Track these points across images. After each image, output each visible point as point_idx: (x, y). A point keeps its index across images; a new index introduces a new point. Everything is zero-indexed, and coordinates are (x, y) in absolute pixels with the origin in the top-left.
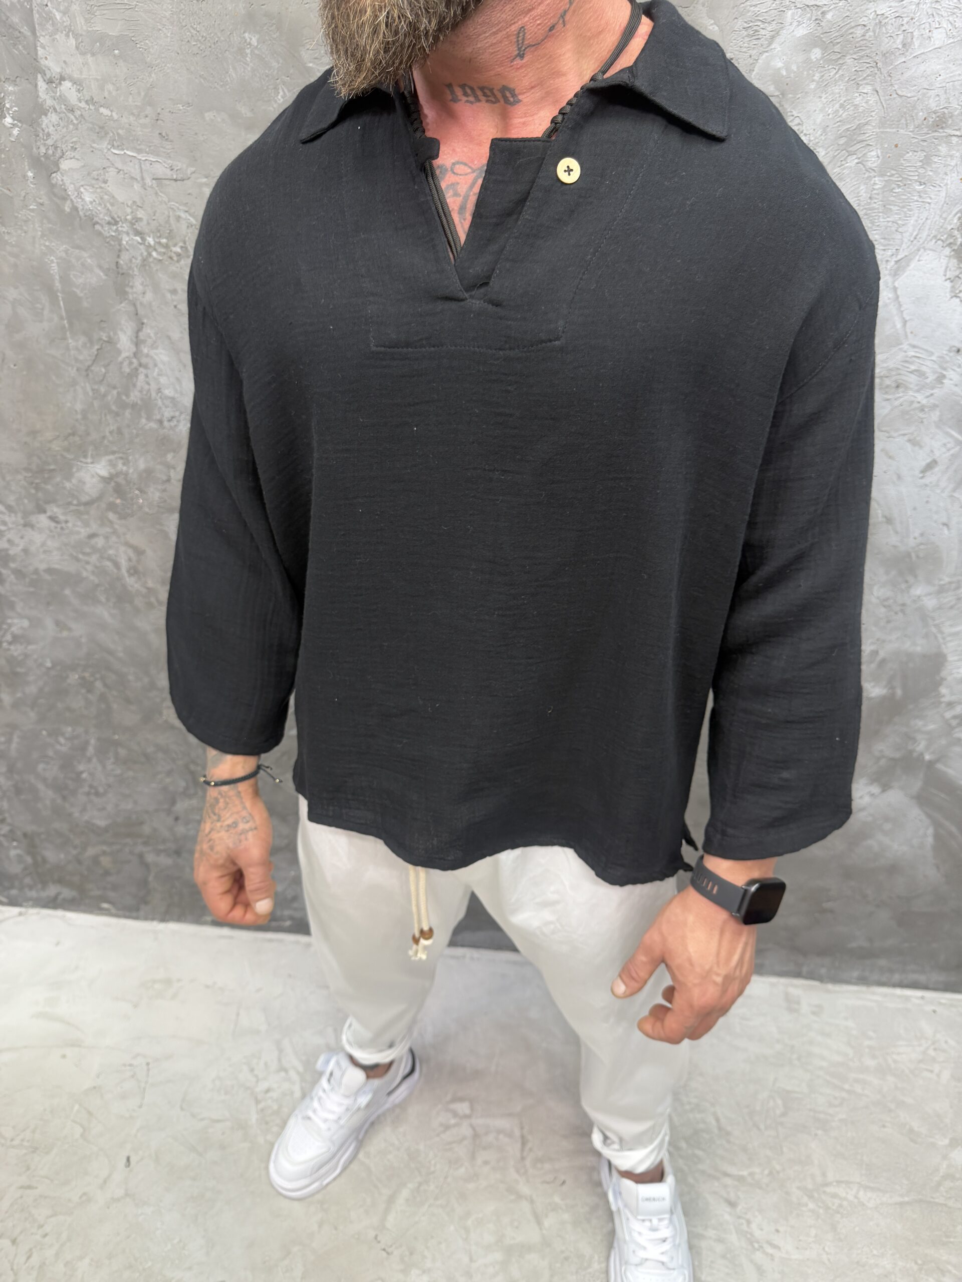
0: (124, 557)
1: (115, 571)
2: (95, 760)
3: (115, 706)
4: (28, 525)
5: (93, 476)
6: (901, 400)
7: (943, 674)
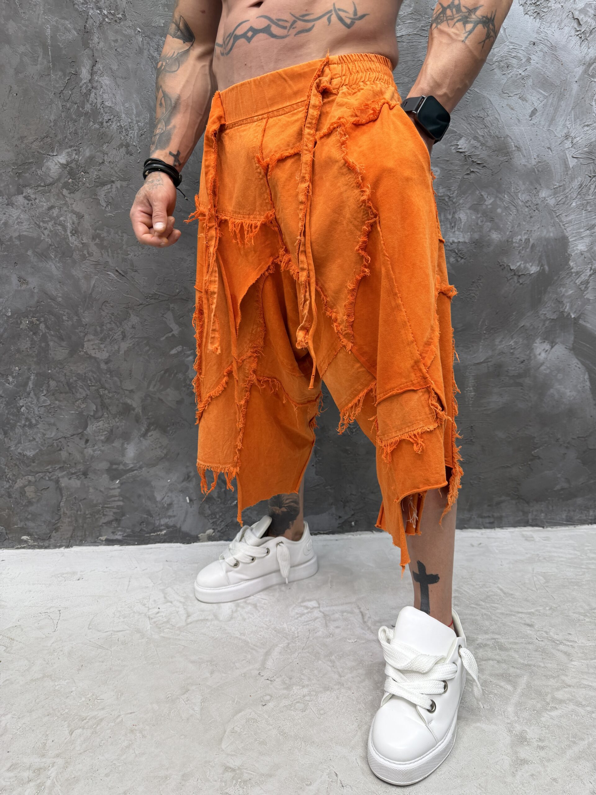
0: (69, 220)
1: (63, 233)
2: (32, 394)
3: (51, 344)
4: (10, 204)
5: (56, 164)
6: (511, 74)
7: (569, 251)
